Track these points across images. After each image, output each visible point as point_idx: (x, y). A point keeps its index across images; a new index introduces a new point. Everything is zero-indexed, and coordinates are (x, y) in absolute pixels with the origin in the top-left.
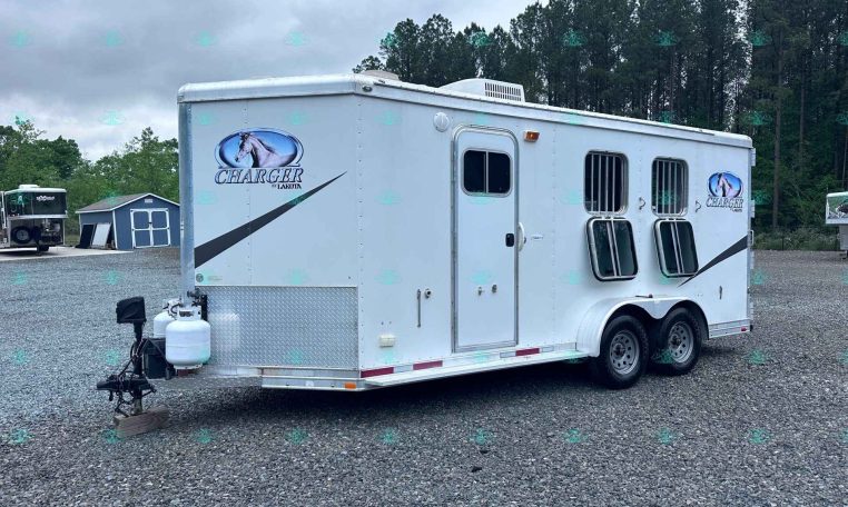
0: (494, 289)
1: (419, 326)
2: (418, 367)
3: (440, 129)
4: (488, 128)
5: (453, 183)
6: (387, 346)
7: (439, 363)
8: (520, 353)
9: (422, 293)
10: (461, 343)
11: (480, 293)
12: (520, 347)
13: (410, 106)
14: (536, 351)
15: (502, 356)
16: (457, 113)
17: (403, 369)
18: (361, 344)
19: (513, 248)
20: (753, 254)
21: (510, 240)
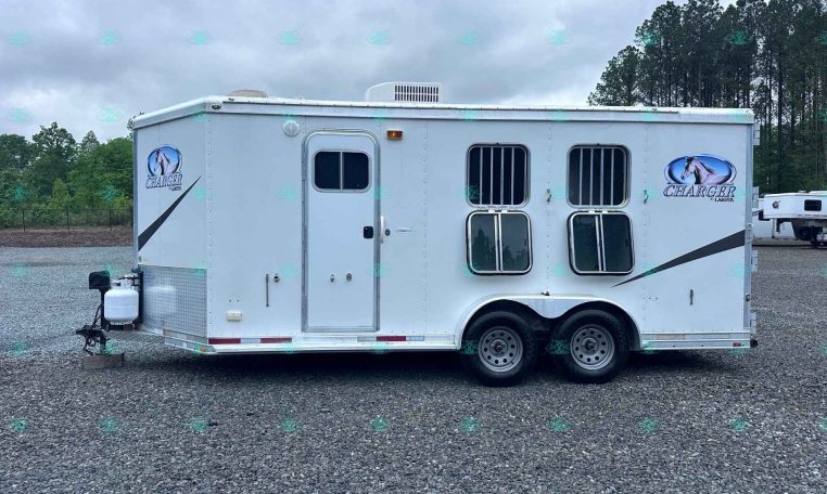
0: (349, 277)
1: (268, 305)
2: (264, 341)
3: (291, 134)
4: (343, 131)
5: (304, 181)
6: (234, 320)
7: (288, 340)
8: (380, 339)
9: (272, 277)
10: (311, 324)
11: (332, 280)
12: (381, 333)
13: (258, 117)
14: (403, 339)
15: (360, 339)
16: (308, 120)
17: (251, 341)
18: (209, 316)
19: (372, 241)
20: (755, 253)
21: (368, 233)
